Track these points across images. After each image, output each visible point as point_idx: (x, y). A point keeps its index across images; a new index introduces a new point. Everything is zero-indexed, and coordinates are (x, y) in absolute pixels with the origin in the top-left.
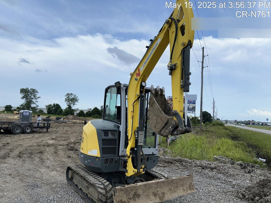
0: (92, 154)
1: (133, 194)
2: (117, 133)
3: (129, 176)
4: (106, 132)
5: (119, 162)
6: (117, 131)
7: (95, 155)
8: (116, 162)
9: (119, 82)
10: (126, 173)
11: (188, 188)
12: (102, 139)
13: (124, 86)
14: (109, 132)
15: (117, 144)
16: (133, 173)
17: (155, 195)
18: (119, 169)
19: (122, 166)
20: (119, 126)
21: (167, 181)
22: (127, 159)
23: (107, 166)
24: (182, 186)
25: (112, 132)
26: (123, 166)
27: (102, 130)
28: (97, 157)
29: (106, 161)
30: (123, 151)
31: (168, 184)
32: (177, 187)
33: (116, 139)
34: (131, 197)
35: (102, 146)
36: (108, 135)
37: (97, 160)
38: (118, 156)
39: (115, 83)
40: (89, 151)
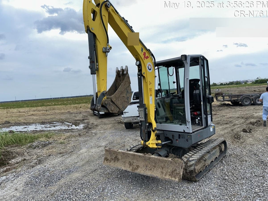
1: (115, 156)
11: (168, 173)
17: (130, 164)
21: (144, 157)
24: (161, 167)
31: (145, 160)
32: (155, 167)
34: (113, 158)
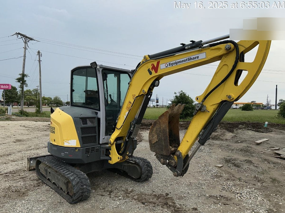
0: (69, 145)
2: (96, 120)
3: (113, 164)
4: (84, 120)
5: (100, 150)
6: (95, 117)
7: (74, 145)
8: (97, 150)
9: (95, 62)
10: (109, 161)
12: (81, 128)
13: (100, 67)
14: (87, 119)
15: (97, 132)
16: (119, 160)
18: (101, 158)
19: (103, 154)
20: (97, 113)
22: (110, 147)
23: (89, 156)
25: (91, 119)
26: (105, 154)
27: (80, 118)
28: (76, 148)
29: (87, 151)
30: (104, 138)
33: (96, 127)
35: (81, 136)
36: (86, 123)
37: (77, 150)
38: (99, 144)
39: (91, 64)
40: (66, 142)
